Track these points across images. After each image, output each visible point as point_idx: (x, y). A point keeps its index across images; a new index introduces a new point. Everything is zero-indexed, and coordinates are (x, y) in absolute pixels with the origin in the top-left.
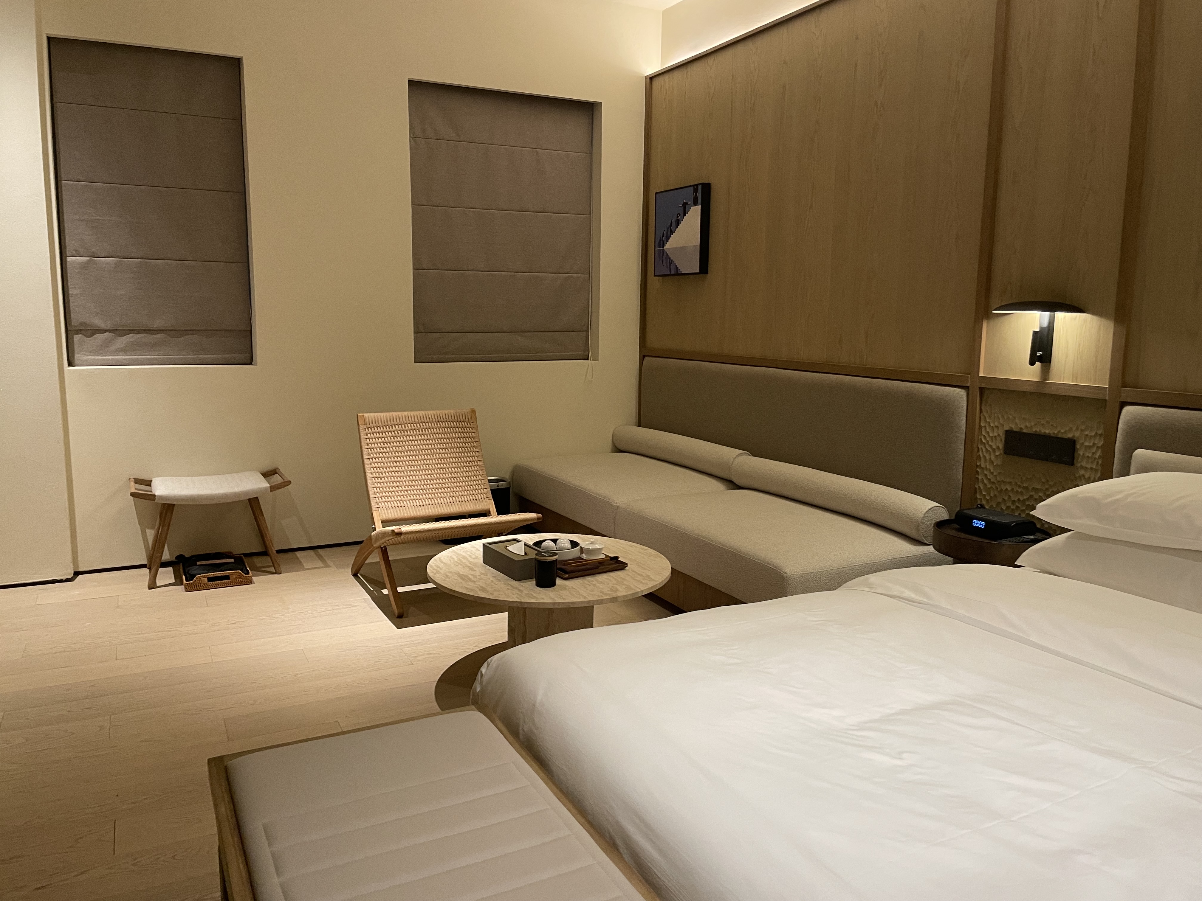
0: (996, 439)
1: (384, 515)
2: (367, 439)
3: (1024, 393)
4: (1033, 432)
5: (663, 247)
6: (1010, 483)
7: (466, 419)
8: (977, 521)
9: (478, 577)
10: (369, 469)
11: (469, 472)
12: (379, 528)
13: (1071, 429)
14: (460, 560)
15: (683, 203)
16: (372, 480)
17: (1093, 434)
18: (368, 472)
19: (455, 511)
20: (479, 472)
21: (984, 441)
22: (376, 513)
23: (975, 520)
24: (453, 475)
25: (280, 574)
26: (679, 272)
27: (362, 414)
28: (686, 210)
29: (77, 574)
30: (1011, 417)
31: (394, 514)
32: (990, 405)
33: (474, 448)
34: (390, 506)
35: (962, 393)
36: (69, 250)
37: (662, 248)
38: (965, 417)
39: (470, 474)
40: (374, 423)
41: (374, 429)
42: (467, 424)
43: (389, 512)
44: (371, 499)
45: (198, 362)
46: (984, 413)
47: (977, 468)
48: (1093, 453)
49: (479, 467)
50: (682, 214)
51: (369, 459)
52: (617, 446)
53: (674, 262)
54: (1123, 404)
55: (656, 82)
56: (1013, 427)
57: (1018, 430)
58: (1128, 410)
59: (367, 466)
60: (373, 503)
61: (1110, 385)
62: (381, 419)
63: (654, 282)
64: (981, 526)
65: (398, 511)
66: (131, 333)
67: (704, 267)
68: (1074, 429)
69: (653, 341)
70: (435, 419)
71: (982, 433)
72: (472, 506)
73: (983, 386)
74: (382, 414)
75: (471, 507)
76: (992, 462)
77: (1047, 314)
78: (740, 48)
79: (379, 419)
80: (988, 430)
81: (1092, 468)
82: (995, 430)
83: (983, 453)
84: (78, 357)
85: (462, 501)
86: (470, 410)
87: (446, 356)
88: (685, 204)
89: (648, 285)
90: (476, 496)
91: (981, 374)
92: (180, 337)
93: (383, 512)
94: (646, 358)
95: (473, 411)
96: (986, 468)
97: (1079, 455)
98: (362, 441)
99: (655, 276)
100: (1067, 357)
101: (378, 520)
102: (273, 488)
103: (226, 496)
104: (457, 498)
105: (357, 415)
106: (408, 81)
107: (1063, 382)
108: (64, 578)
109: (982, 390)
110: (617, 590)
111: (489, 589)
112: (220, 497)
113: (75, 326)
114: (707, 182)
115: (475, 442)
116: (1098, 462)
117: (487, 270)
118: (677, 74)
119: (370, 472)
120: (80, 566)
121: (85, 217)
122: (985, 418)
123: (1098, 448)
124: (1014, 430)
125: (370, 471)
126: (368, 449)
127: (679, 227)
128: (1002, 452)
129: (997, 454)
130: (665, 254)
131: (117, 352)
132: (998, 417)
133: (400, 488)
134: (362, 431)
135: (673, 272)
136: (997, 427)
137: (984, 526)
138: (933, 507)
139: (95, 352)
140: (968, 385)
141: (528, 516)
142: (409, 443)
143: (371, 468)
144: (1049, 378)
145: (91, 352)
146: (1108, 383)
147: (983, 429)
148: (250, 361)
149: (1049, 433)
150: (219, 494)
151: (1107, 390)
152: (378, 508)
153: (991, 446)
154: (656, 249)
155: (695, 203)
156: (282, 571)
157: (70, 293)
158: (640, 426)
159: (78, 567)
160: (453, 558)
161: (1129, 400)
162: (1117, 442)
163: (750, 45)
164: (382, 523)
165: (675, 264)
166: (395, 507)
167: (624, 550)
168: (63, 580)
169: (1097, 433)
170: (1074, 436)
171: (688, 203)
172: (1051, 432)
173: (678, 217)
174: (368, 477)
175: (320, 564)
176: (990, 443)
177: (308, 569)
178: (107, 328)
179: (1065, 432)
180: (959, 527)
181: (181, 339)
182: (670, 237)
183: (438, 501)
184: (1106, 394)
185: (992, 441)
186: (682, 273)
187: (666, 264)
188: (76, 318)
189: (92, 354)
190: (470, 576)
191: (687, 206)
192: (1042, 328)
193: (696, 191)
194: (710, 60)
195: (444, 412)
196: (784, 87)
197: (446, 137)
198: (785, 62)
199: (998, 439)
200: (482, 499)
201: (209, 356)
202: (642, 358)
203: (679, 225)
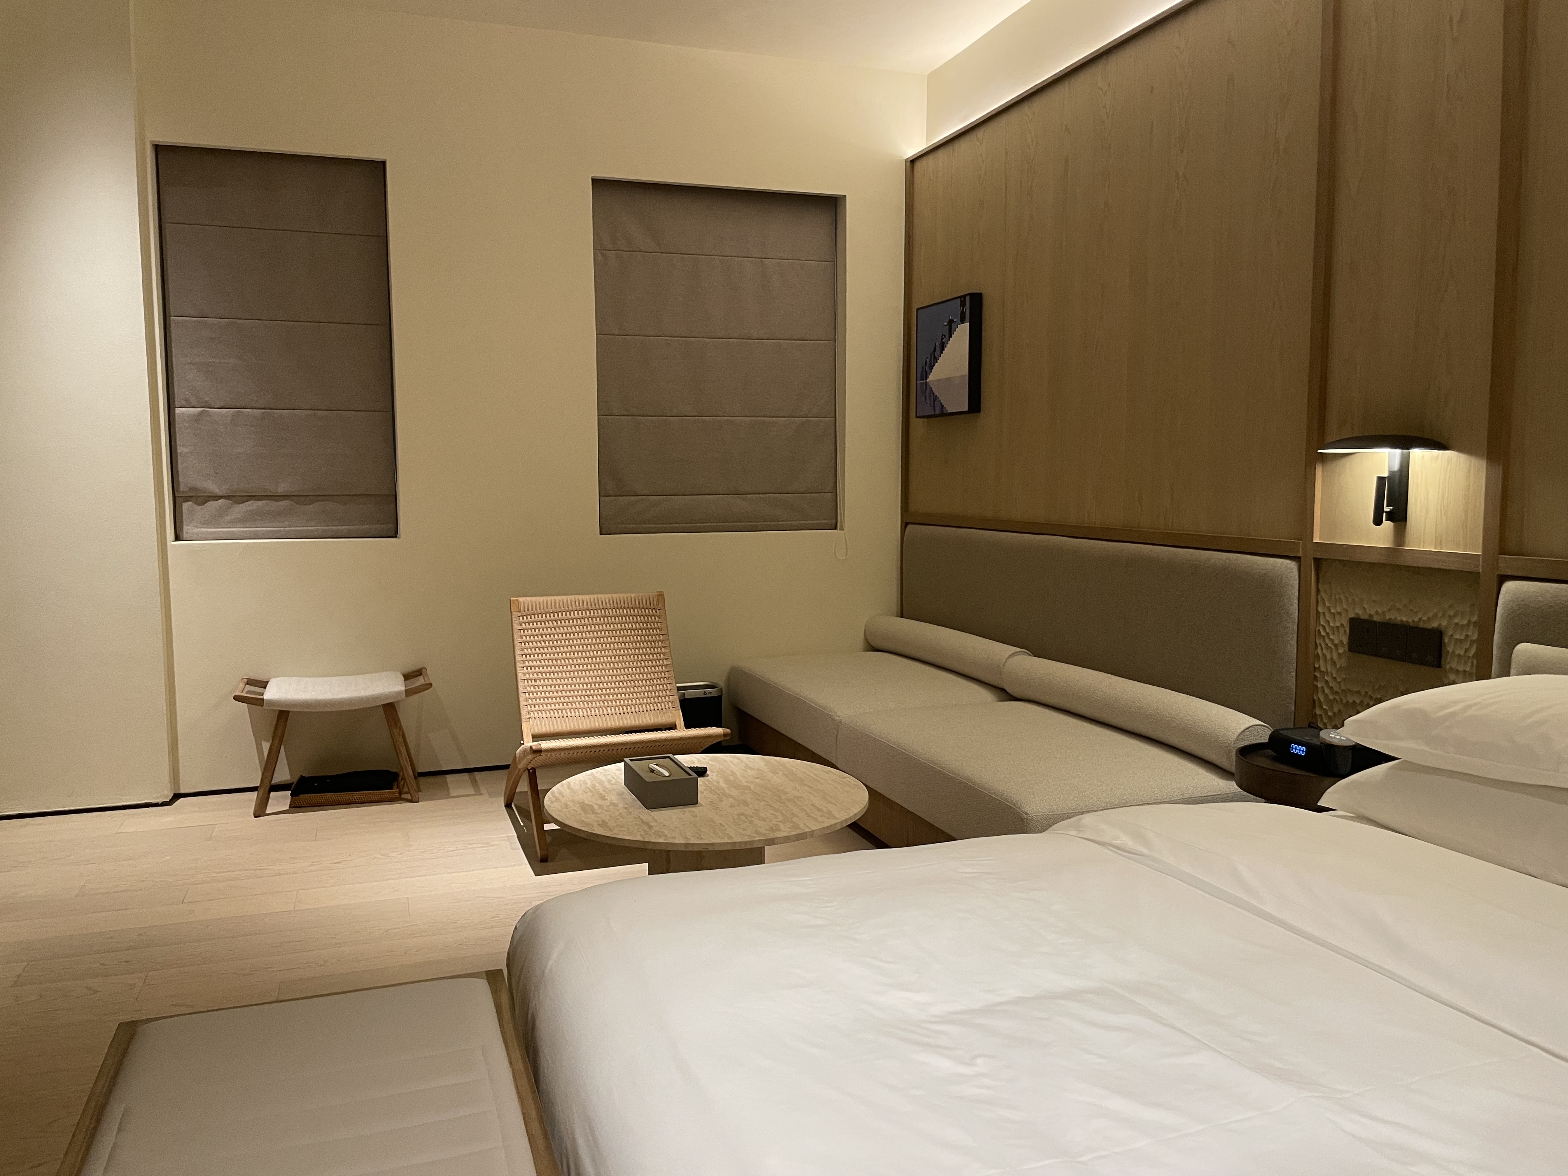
0: (1338, 631)
1: (536, 728)
2: (520, 630)
3: (1372, 565)
4: (1386, 621)
5: (926, 379)
6: (1358, 692)
7: (650, 605)
8: (1296, 746)
9: (605, 808)
10: (522, 668)
11: (652, 674)
12: (528, 743)
13: (1436, 615)
14: (594, 786)
15: (948, 320)
16: (524, 682)
17: (1465, 622)
18: (519, 673)
19: (630, 725)
20: (665, 674)
21: (1323, 633)
22: (526, 725)
23: (1293, 745)
24: (630, 678)
25: (418, 802)
26: (945, 412)
27: (517, 598)
28: (952, 331)
29: (177, 796)
30: (1357, 599)
31: (549, 727)
32: (1330, 583)
33: (660, 642)
34: (545, 716)
35: (1292, 565)
36: (178, 400)
37: (925, 381)
38: (1297, 599)
39: (653, 676)
40: (530, 609)
41: (531, 618)
42: (649, 612)
43: (543, 724)
44: (521, 706)
45: (330, 534)
46: (1322, 594)
47: (1314, 672)
48: (1467, 650)
49: (665, 668)
50: (947, 336)
51: (522, 655)
52: (872, 643)
53: (938, 398)
54: (1503, 579)
55: (918, 165)
56: (1360, 612)
57: (1365, 617)
58: (1509, 587)
59: (519, 665)
60: (523, 712)
61: (1483, 552)
62: (540, 604)
63: (918, 425)
64: (1301, 752)
65: (555, 723)
66: (251, 500)
67: (975, 404)
68: (1440, 615)
69: (918, 504)
70: (610, 604)
71: (1320, 622)
72: (652, 718)
73: (1319, 555)
74: (541, 599)
75: (650, 720)
76: (1334, 663)
77: (1398, 452)
78: (1013, 116)
79: (538, 605)
80: (1327, 618)
81: (1465, 671)
82: (1337, 617)
83: (1322, 650)
84: (187, 529)
85: (639, 712)
86: (656, 594)
87: (643, 525)
88: (951, 322)
89: (911, 428)
90: (659, 705)
91: (1317, 539)
92: (309, 505)
93: (535, 725)
94: (910, 527)
95: (661, 595)
96: (1327, 672)
97: (1448, 652)
98: (514, 632)
99: (917, 417)
100: (1427, 513)
101: (528, 734)
102: (409, 693)
103: (350, 701)
104: (632, 707)
105: (510, 600)
106: (592, 179)
107: (1423, 548)
108: (160, 801)
109: (1318, 561)
110: (779, 829)
111: (611, 824)
112: (341, 702)
113: (183, 492)
114: (978, 292)
115: (662, 635)
116: (1472, 663)
117: (696, 414)
118: (941, 154)
119: (522, 673)
120: (181, 789)
121: (197, 359)
122: (1324, 602)
123: (1472, 642)
124: (1362, 617)
125: (522, 671)
126: (521, 642)
127: (944, 352)
128: (1347, 649)
129: (1341, 651)
130: (928, 387)
131: (234, 523)
132: (1340, 599)
133: (560, 693)
134: (515, 619)
135: (937, 412)
136: (1339, 613)
137: (1304, 753)
138: (1251, 726)
139: (206, 523)
140: (1300, 554)
141: (711, 731)
142: (574, 635)
143: (523, 667)
144: (1404, 544)
145: (201, 523)
146: (1481, 550)
147: (1322, 617)
148: (394, 533)
149: (1407, 622)
150: (341, 699)
151: (1481, 557)
152: (529, 718)
153: (1332, 640)
154: (918, 382)
155: (963, 321)
156: (420, 799)
157: (179, 451)
158: (902, 617)
159: (179, 788)
160: (586, 784)
161: (1509, 573)
162: (1496, 633)
163: (1026, 110)
164: (532, 738)
165: (940, 401)
166: (551, 717)
167: (816, 777)
168: (158, 803)
169: (1469, 621)
170: (1440, 625)
171: (955, 320)
172: (1410, 620)
173: (942, 339)
174: (519, 679)
175: (471, 791)
176: (1331, 637)
177: (453, 797)
178: (220, 494)
179: (1429, 619)
180: (1273, 753)
181: (311, 506)
182: (934, 365)
183: (607, 711)
184: (1479, 565)
185: (1333, 634)
186: (949, 412)
187: (930, 401)
188: (185, 483)
189: (205, 526)
190: (596, 807)
191: (953, 324)
192: (1392, 474)
193: (963, 304)
194: (980, 133)
195: (622, 595)
196: (1067, 161)
197: (643, 248)
198: (1067, 129)
199: (1342, 631)
200: (666, 709)
201: (344, 527)
202: (903, 527)
203: (944, 350)
